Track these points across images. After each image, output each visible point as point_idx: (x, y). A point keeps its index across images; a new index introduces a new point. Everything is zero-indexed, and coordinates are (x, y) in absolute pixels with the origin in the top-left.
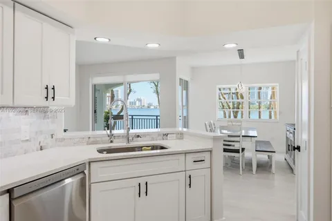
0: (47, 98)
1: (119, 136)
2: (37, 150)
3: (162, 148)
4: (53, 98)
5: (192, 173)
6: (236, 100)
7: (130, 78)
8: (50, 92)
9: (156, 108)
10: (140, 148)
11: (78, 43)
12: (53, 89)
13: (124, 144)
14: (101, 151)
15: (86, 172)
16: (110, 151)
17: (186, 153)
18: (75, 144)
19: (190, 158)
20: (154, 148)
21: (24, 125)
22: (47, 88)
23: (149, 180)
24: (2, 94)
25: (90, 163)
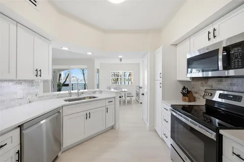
0: (37, 75)
1: (74, 93)
2: (27, 103)
3: (94, 97)
4: (40, 76)
5: (108, 107)
6: (116, 77)
7: (72, 67)
8: (38, 73)
9: (81, 80)
10: (84, 98)
11: (53, 49)
12: (40, 71)
13: (76, 97)
14: (66, 101)
15: (61, 111)
16: (70, 100)
17: (105, 99)
18: (50, 98)
19: (107, 101)
20: (90, 98)
21: (20, 90)
22: (37, 70)
23: (91, 111)
24: (9, 73)
25: (62, 107)
